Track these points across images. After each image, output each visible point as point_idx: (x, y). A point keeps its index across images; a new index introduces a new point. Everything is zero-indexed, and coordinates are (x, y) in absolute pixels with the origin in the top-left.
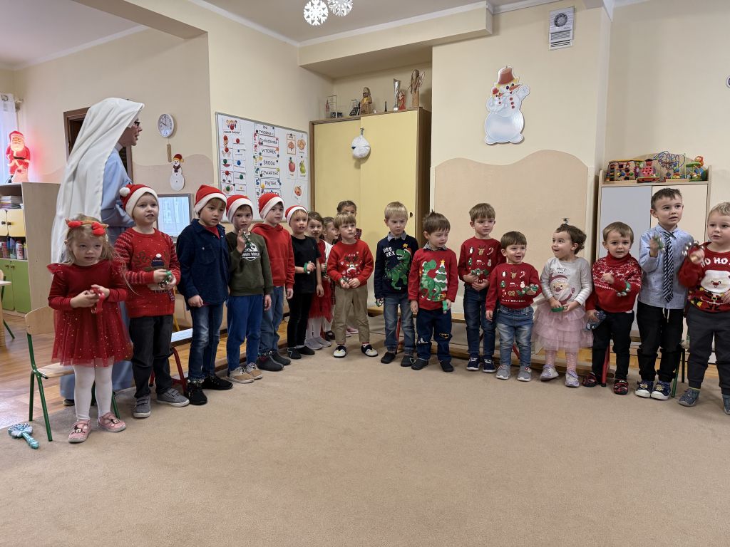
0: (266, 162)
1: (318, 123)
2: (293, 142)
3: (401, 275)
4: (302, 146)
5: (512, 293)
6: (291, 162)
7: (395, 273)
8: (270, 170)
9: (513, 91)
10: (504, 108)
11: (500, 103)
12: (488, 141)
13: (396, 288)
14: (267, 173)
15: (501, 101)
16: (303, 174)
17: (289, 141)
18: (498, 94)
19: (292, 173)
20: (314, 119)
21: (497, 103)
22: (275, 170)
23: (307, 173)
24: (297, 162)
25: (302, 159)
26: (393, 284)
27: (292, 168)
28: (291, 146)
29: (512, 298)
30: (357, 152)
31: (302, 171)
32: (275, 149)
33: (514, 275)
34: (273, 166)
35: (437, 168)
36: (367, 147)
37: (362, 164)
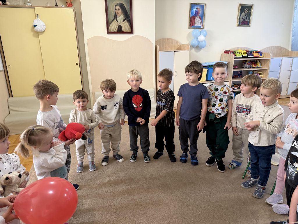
35: (88, 40)
36: (44, 26)
37: (40, 35)
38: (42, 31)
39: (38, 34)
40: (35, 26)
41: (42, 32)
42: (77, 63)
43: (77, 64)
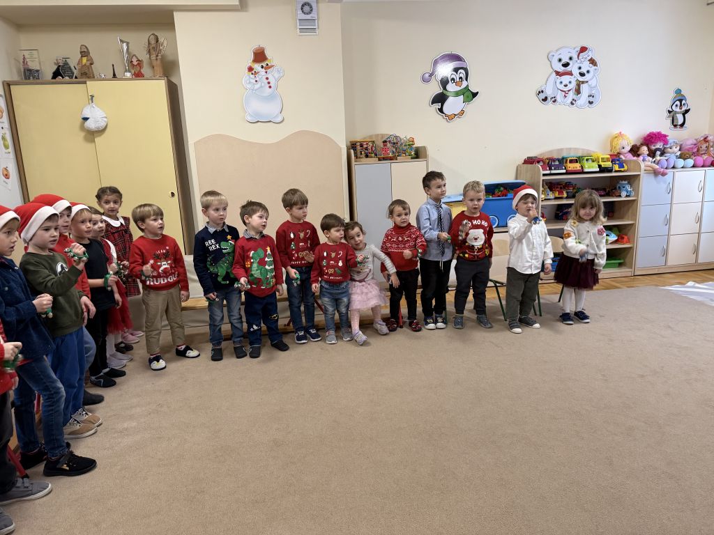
1: (16, 83)
3: (227, 268)
5: (331, 271)
7: (222, 267)
9: (268, 71)
10: (261, 87)
11: (256, 81)
12: (249, 119)
13: (223, 282)
15: (257, 79)
16: (7, 151)
18: (253, 72)
20: (8, 79)
21: (254, 81)
23: (11, 149)
25: (3, 131)
26: (220, 279)
29: (331, 275)
30: (90, 124)
31: (6, 147)
33: (333, 255)
35: (196, 144)
36: (104, 119)
37: (97, 137)
38: (101, 129)
39: (92, 135)
40: (86, 119)
43: (173, 194)
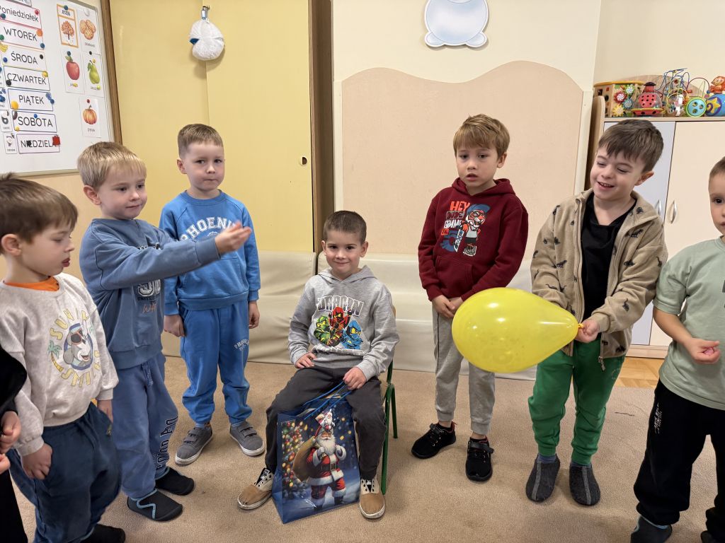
0: (18, 57)
2: (72, 23)
4: (89, 33)
6: (71, 61)
8: (28, 73)
12: (431, 42)
14: (20, 79)
16: (96, 86)
17: (63, 20)
19: (74, 82)
22: (40, 75)
23: (103, 83)
24: (81, 60)
25: (91, 58)
27: (73, 73)
28: (68, 30)
30: (200, 49)
31: (94, 80)
32: (34, 32)
34: (33, 66)
35: (346, 83)
36: (219, 41)
37: (209, 70)
38: (215, 57)
39: (204, 65)
40: (194, 41)
41: (216, 61)
42: (304, 159)
43: (304, 161)
